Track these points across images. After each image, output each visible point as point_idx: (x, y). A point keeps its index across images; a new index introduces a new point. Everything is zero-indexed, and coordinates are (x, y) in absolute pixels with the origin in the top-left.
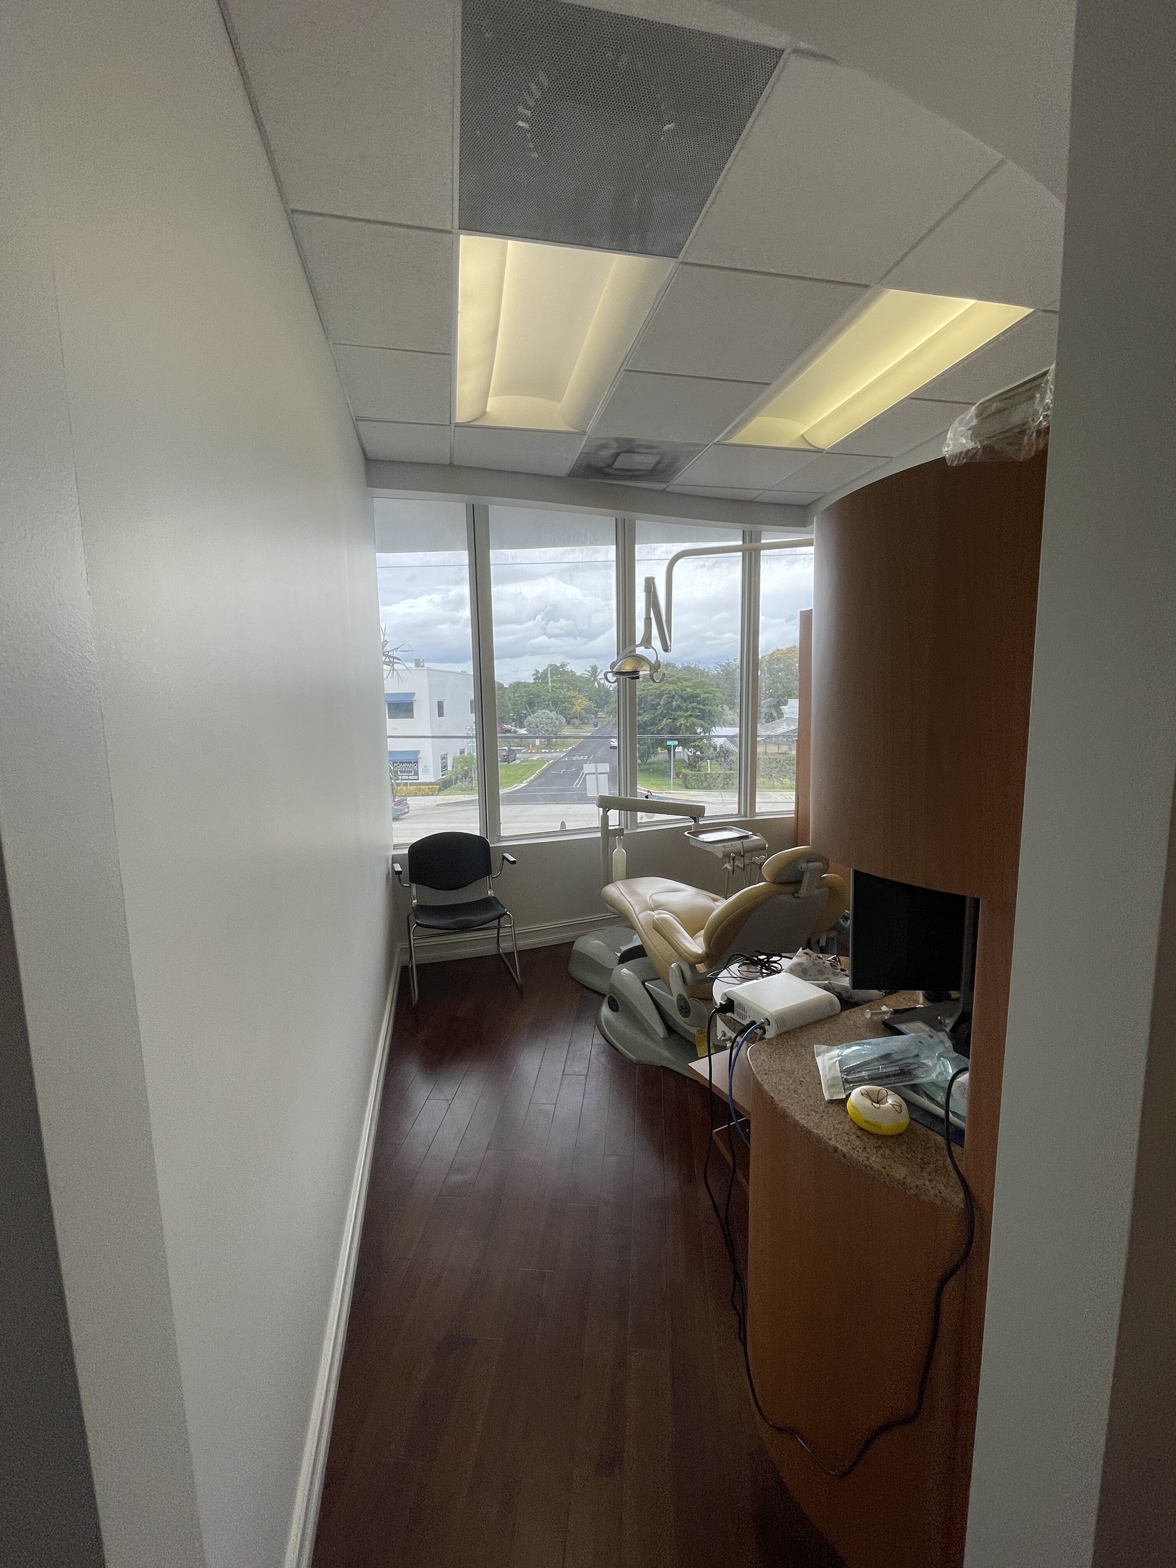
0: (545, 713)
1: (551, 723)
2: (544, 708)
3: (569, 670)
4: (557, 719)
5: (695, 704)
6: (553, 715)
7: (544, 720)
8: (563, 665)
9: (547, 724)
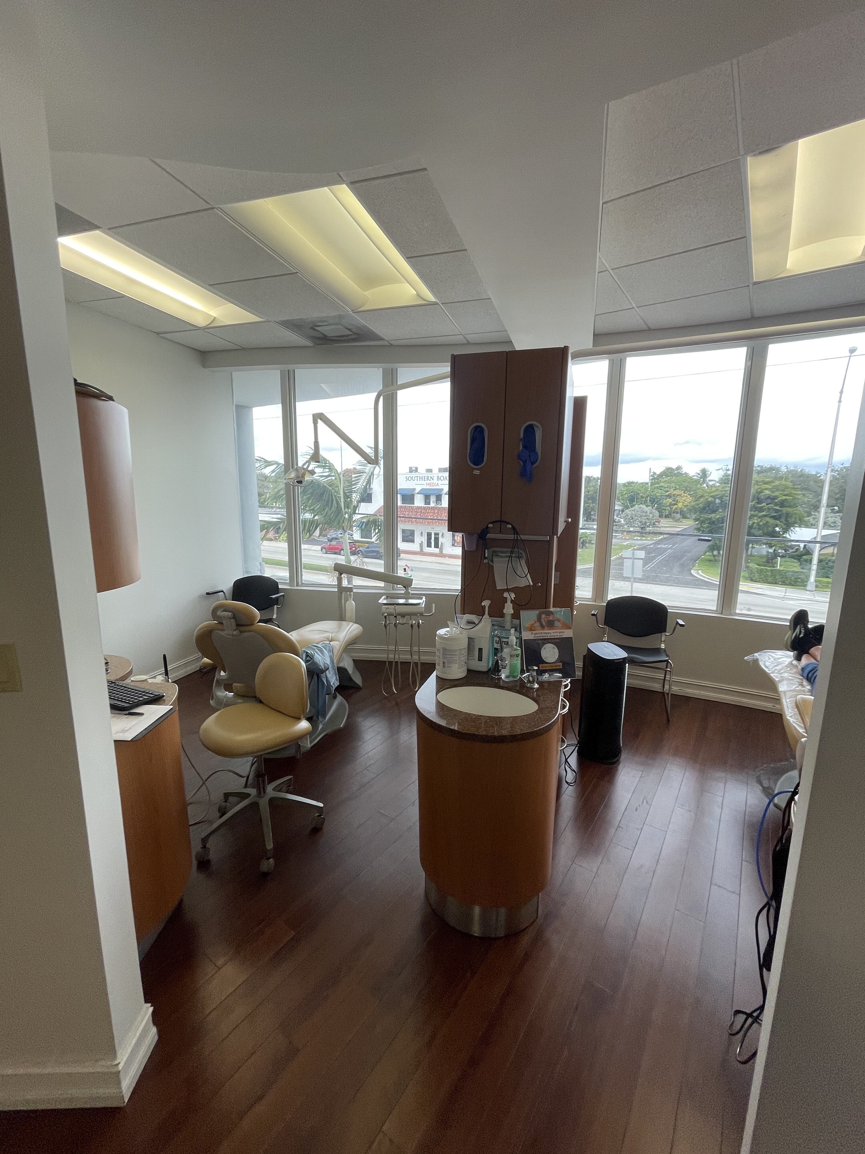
0: (641, 508)
1: (645, 516)
2: (641, 504)
3: (684, 472)
4: (651, 513)
5: (772, 505)
6: (648, 509)
7: (639, 513)
8: (679, 468)
9: (640, 517)
